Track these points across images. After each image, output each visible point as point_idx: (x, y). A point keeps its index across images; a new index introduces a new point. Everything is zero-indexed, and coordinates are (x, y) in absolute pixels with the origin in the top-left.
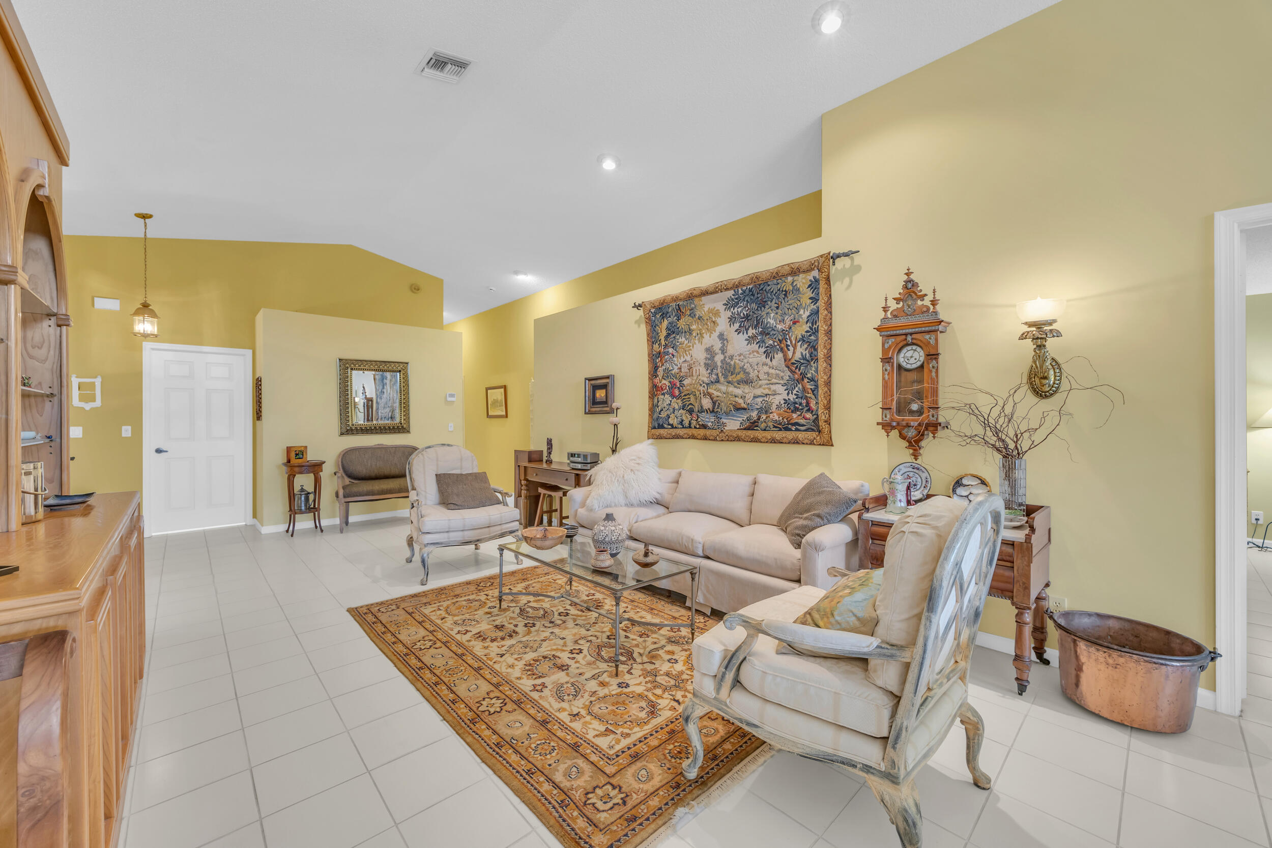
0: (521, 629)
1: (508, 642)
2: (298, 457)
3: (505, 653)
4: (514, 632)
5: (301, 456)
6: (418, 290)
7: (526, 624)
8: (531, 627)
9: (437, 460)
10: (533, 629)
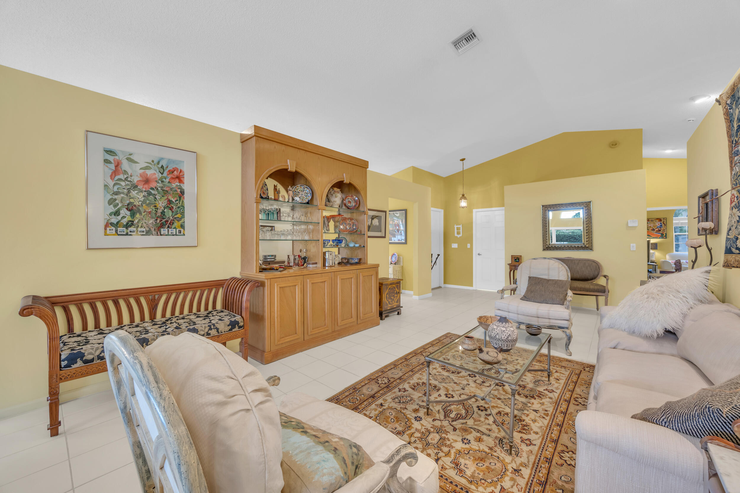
2: (516, 261)
5: (518, 261)
6: (616, 144)
9: (530, 268)
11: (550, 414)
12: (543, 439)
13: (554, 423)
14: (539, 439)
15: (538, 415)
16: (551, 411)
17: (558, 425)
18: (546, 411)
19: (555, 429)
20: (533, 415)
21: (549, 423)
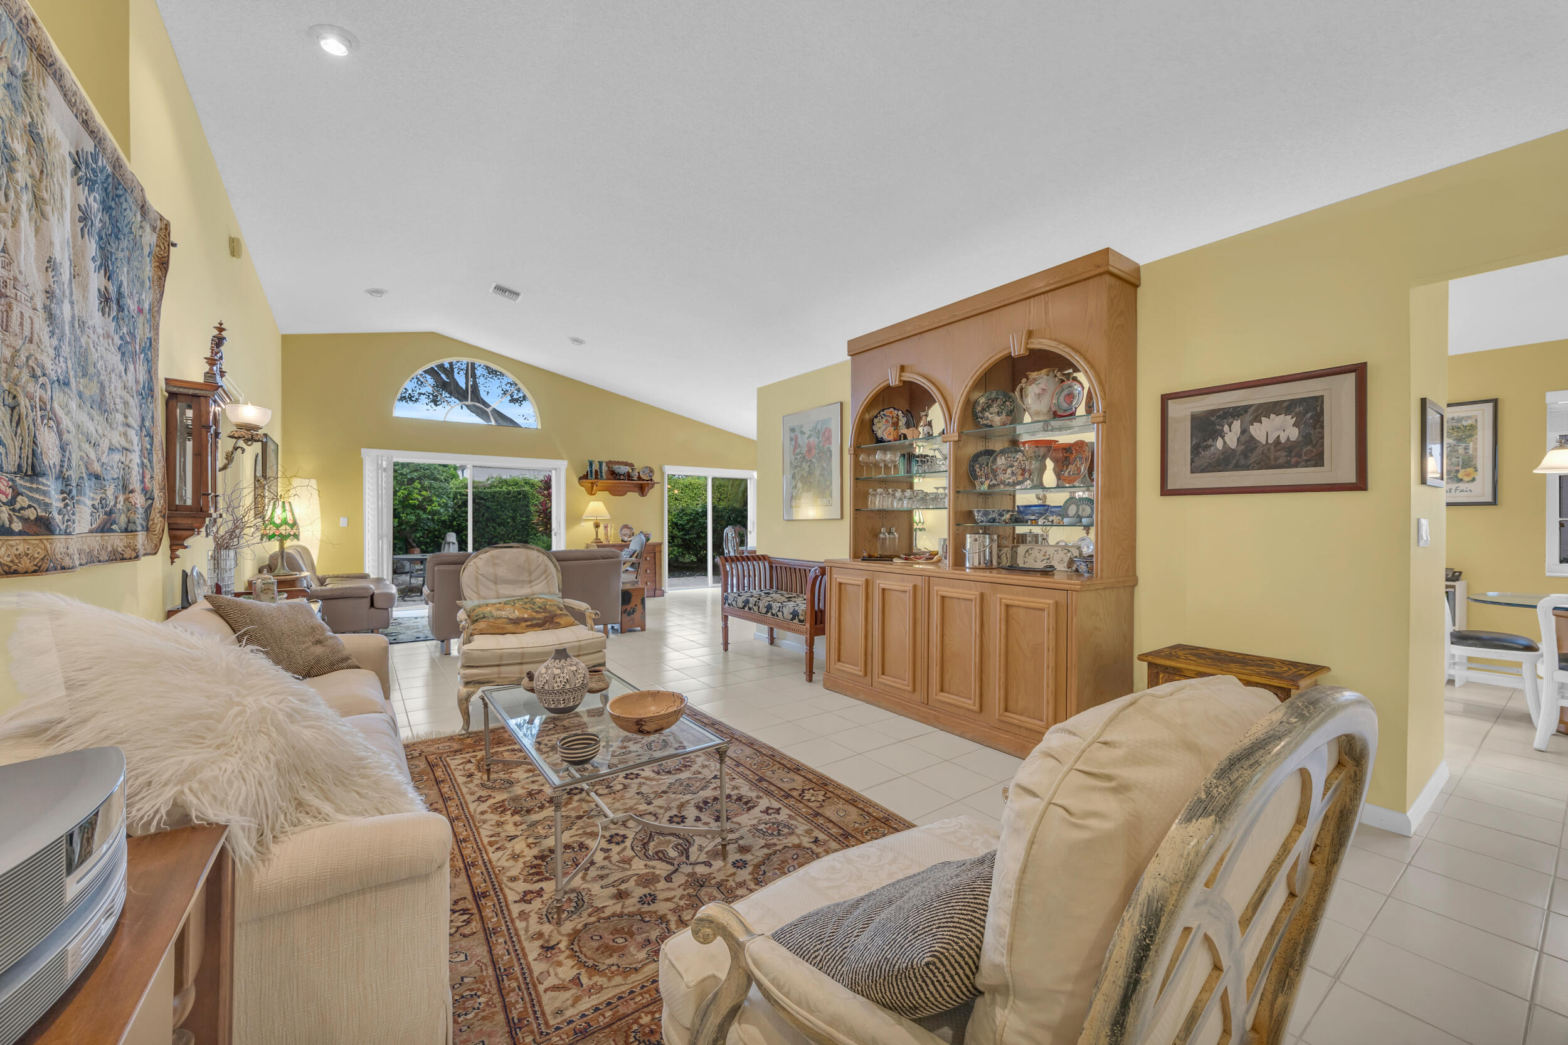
0: (691, 813)
1: (708, 793)
3: (713, 781)
4: (700, 809)
7: (683, 822)
8: (676, 816)
10: (674, 812)
11: (488, 847)
12: (469, 812)
13: (472, 838)
14: (475, 810)
15: (503, 835)
16: (491, 855)
17: (465, 840)
18: (498, 849)
19: (465, 833)
20: (510, 829)
21: (479, 834)
